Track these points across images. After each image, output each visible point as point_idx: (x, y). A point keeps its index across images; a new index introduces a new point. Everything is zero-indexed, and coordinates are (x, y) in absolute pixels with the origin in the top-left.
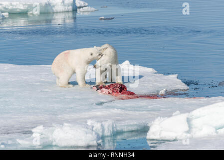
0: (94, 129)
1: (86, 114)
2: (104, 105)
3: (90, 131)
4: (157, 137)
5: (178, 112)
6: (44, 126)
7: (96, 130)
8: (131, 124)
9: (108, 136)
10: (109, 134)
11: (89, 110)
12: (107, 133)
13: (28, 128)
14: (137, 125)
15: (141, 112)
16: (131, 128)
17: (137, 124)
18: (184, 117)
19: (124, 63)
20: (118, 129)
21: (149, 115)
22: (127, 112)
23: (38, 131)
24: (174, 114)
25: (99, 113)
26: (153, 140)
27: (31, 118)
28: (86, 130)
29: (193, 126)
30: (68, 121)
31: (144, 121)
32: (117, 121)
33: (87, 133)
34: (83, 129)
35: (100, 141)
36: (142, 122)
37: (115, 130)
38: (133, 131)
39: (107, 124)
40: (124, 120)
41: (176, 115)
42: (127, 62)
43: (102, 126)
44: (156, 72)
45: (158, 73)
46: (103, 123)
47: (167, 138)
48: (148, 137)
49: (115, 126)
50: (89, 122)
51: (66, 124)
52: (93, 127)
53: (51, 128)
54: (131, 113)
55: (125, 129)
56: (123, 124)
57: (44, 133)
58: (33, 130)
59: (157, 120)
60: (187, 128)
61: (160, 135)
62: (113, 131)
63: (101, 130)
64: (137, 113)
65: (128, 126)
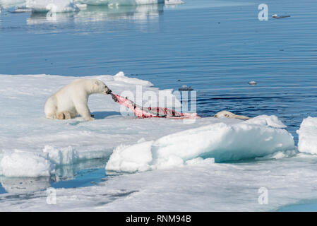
0: (50, 156)
3: (43, 159)
4: (117, 168)
5: (143, 139)
7: (53, 157)
9: (66, 165)
10: (68, 162)
12: (66, 161)
14: (102, 151)
16: (95, 155)
18: (148, 145)
19: (117, 75)
20: (80, 156)
24: (139, 141)
26: (112, 171)
28: (38, 158)
31: (111, 148)
32: (84, 145)
33: (38, 162)
34: (34, 157)
35: (54, 171)
37: (76, 158)
40: (91, 145)
41: (140, 143)
42: (121, 73)
43: (60, 152)
44: (152, 85)
46: (62, 149)
47: (128, 170)
48: (107, 168)
49: (75, 152)
50: (46, 149)
52: (48, 154)
54: (103, 136)
55: (89, 156)
56: (86, 151)
60: (150, 159)
61: (120, 165)
62: (74, 159)
63: (59, 158)
64: (109, 136)
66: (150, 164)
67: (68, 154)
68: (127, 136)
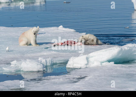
0: (42, 62)
3: (40, 64)
4: (71, 67)
8: (61, 59)
9: (49, 66)
10: (49, 65)
11: (40, 52)
12: (48, 64)
13: (9, 61)
15: (66, 53)
16: (60, 62)
17: (64, 59)
18: (85, 56)
19: (60, 27)
20: (54, 62)
21: (70, 55)
24: (80, 55)
25: (45, 54)
26: (69, 68)
28: (37, 63)
29: (89, 61)
31: (67, 58)
33: (38, 65)
34: (36, 63)
35: (45, 69)
37: (53, 63)
38: (61, 63)
41: (81, 56)
42: (61, 26)
43: (46, 60)
47: (76, 67)
48: (67, 67)
51: (27, 60)
53: (20, 62)
54: (61, 53)
55: (58, 62)
56: (56, 60)
57: (17, 64)
59: (71, 58)
60: (86, 62)
61: (73, 66)
62: (52, 63)
63: (45, 63)
64: (64, 54)
66: (86, 65)
67: (49, 61)
68: (72, 53)
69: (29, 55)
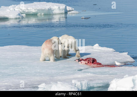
0: (76, 85)
1: (71, 77)
2: (82, 71)
3: (74, 87)
5: (127, 75)
6: (45, 84)
7: (77, 86)
8: (99, 82)
12: (84, 88)
13: (36, 85)
15: (105, 75)
17: (103, 82)
18: (130, 78)
19: (95, 46)
20: (91, 85)
21: (110, 77)
22: (97, 75)
23: (42, 87)
24: (124, 77)
25: (79, 76)
27: (38, 78)
28: (71, 86)
29: (136, 84)
30: (60, 81)
31: (107, 81)
32: (90, 80)
34: (69, 86)
36: (106, 81)
37: (89, 86)
38: (100, 87)
39: (84, 83)
40: (95, 80)
41: (126, 77)
42: (97, 45)
43: (81, 84)
44: (115, 51)
45: (116, 51)
46: (82, 82)
49: (89, 84)
50: (73, 81)
51: (59, 83)
52: (76, 84)
53: (50, 85)
54: (99, 76)
55: (95, 86)
56: (94, 83)
57: (45, 88)
58: (39, 86)
59: (114, 80)
60: (132, 85)
63: (80, 86)
64: (103, 76)
65: (97, 84)
67: (85, 84)
68: (112, 75)
69: (60, 78)
